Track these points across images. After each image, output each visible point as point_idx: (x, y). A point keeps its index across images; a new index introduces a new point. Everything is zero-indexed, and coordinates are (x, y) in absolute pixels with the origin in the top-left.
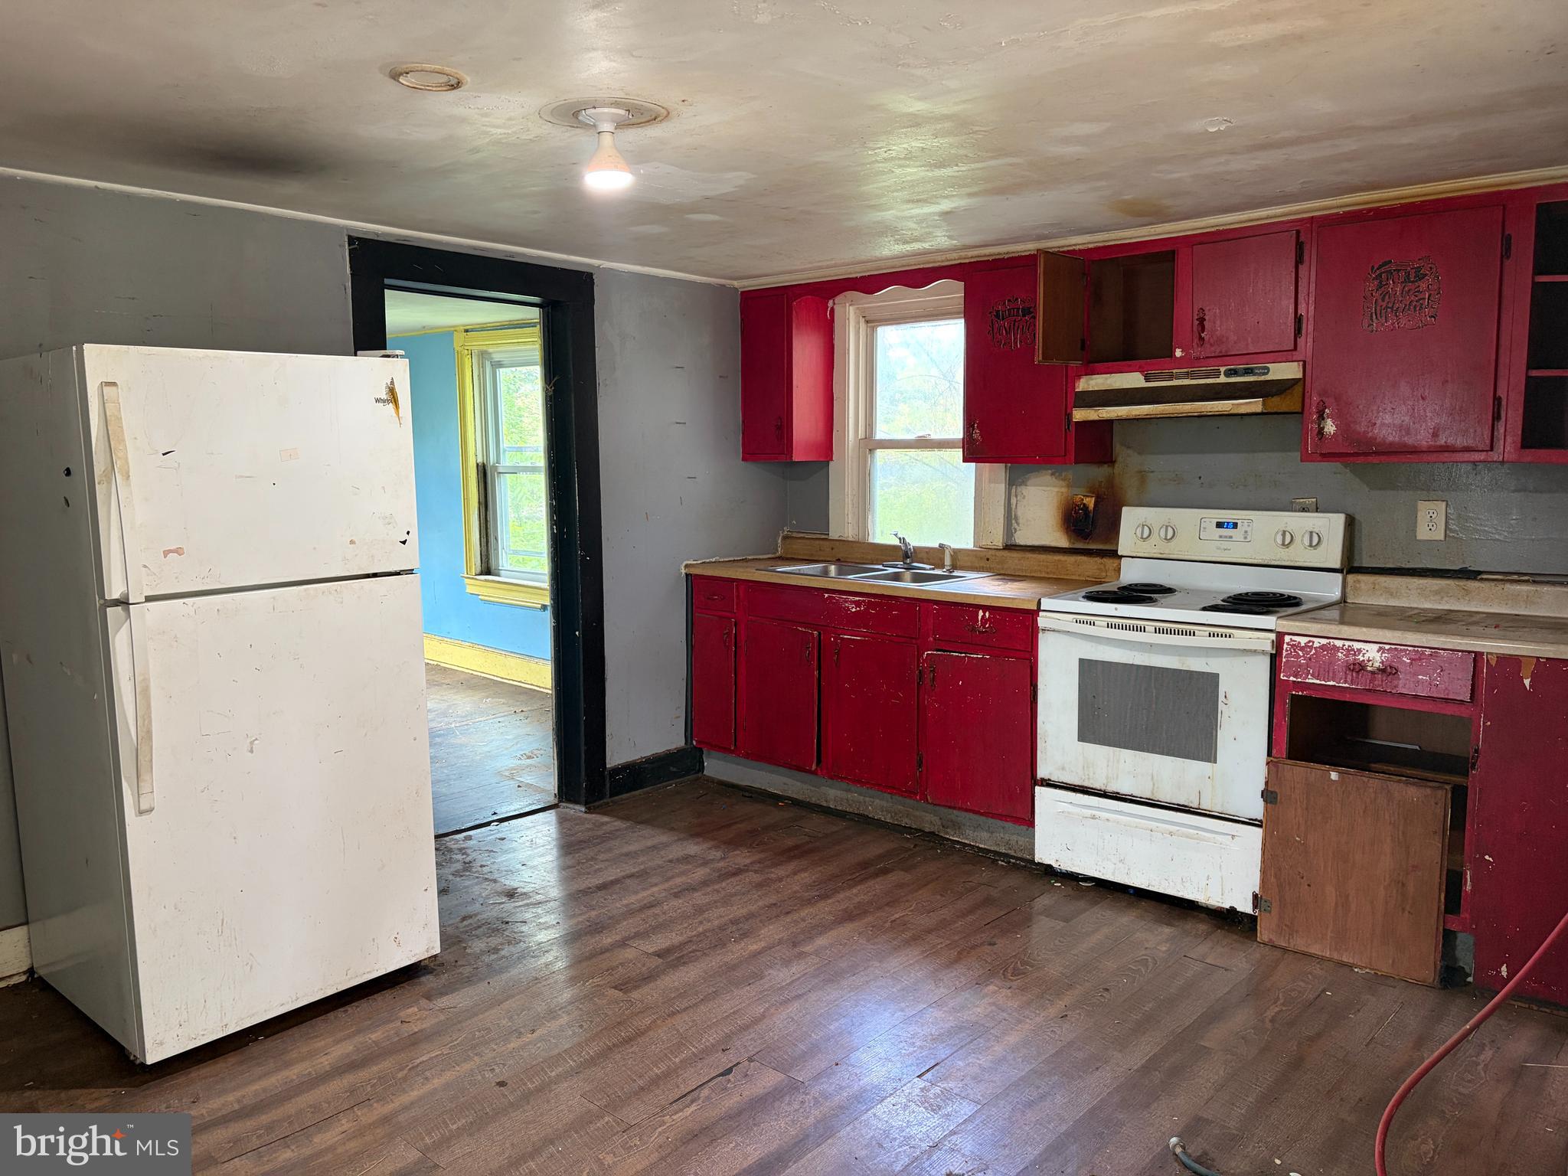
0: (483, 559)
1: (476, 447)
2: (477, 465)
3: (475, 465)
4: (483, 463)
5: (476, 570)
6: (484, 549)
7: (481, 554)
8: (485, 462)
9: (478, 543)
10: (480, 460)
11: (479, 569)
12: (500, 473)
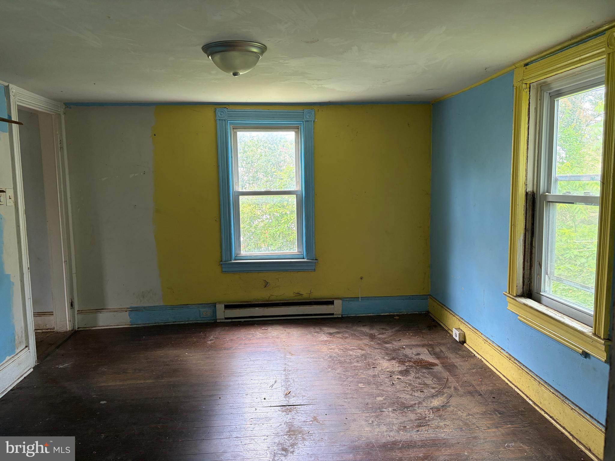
0: (526, 281)
1: (526, 176)
2: (527, 194)
3: (524, 194)
4: (533, 192)
5: (517, 292)
6: (527, 272)
7: (523, 277)
8: (535, 191)
9: (522, 267)
10: (530, 189)
11: (520, 291)
12: (549, 202)
